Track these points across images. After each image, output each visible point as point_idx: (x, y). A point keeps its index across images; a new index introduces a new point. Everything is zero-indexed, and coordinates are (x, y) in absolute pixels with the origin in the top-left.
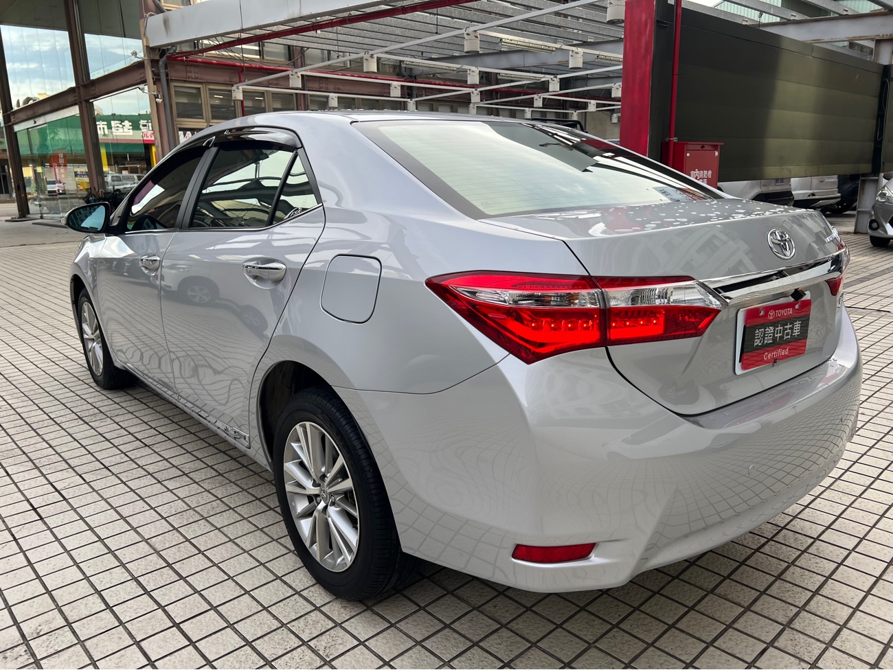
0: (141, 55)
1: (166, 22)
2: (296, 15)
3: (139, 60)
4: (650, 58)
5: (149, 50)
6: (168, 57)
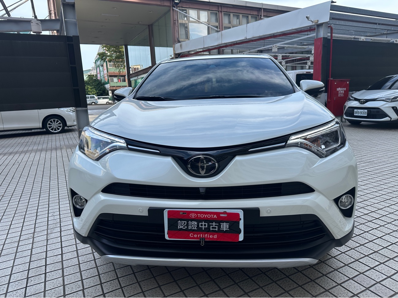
0: (173, 56)
1: (181, 46)
2: (220, 43)
4: (321, 55)
5: (175, 54)
6: (181, 56)
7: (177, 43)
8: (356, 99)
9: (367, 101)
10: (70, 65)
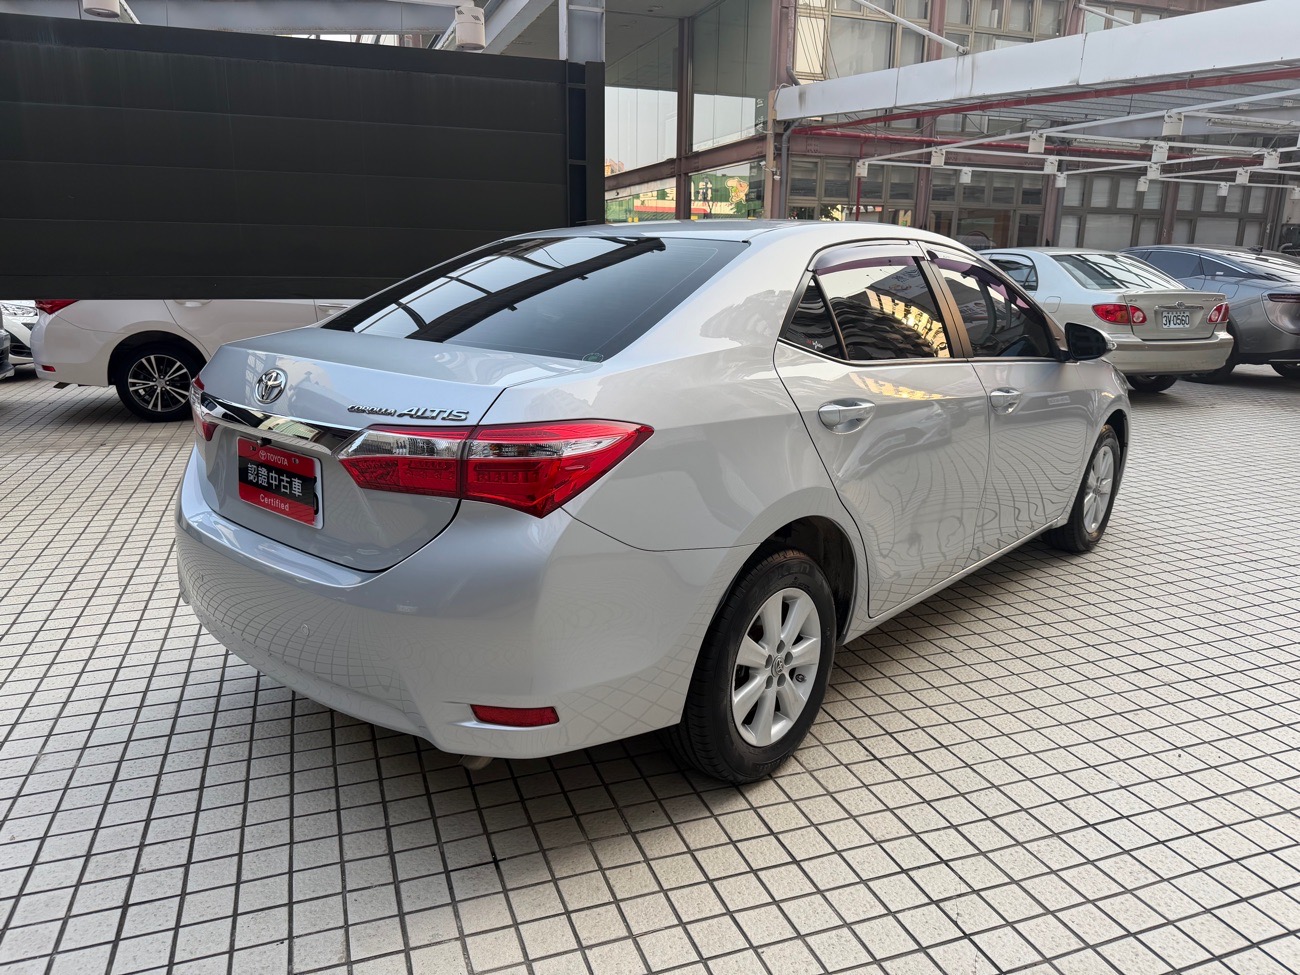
1: (802, 96)
7: (784, 87)
10: (570, 161)
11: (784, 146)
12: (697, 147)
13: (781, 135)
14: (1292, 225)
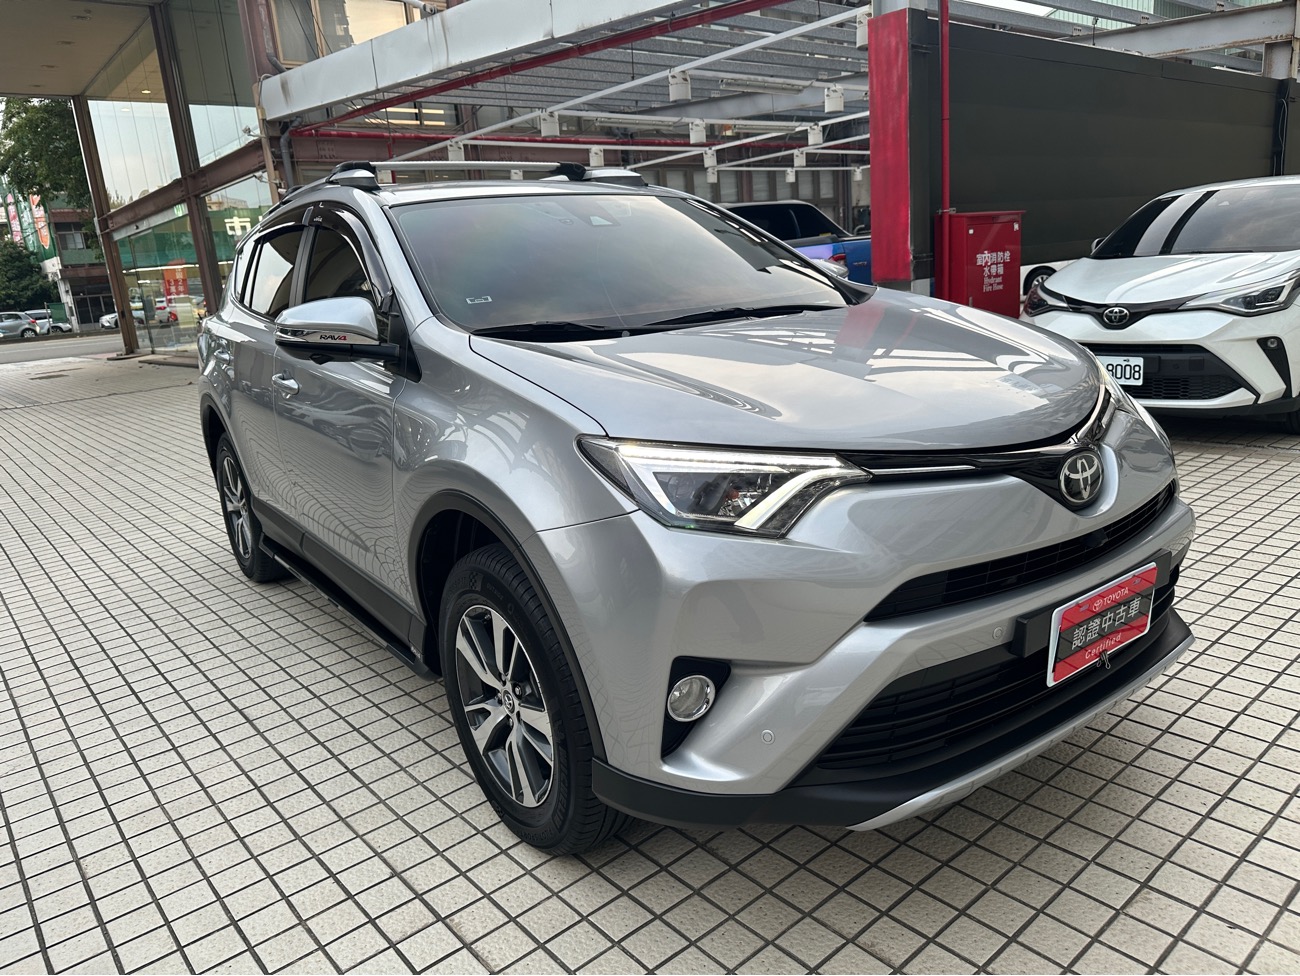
0: (258, 132)
1: (284, 86)
2: (443, 66)
3: (255, 138)
5: (267, 124)
6: (291, 132)
7: (267, 77)
8: (1076, 306)
9: (1137, 313)
11: (284, 151)
12: (205, 160)
13: (279, 138)
14: (862, 207)
